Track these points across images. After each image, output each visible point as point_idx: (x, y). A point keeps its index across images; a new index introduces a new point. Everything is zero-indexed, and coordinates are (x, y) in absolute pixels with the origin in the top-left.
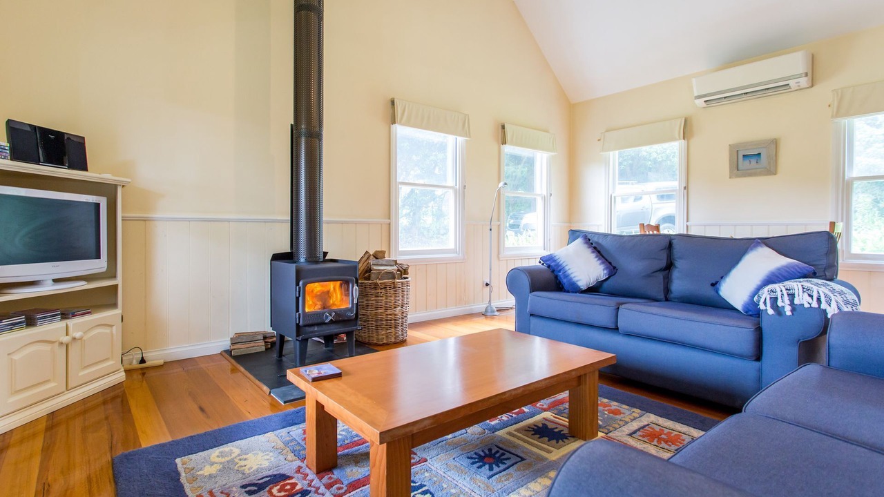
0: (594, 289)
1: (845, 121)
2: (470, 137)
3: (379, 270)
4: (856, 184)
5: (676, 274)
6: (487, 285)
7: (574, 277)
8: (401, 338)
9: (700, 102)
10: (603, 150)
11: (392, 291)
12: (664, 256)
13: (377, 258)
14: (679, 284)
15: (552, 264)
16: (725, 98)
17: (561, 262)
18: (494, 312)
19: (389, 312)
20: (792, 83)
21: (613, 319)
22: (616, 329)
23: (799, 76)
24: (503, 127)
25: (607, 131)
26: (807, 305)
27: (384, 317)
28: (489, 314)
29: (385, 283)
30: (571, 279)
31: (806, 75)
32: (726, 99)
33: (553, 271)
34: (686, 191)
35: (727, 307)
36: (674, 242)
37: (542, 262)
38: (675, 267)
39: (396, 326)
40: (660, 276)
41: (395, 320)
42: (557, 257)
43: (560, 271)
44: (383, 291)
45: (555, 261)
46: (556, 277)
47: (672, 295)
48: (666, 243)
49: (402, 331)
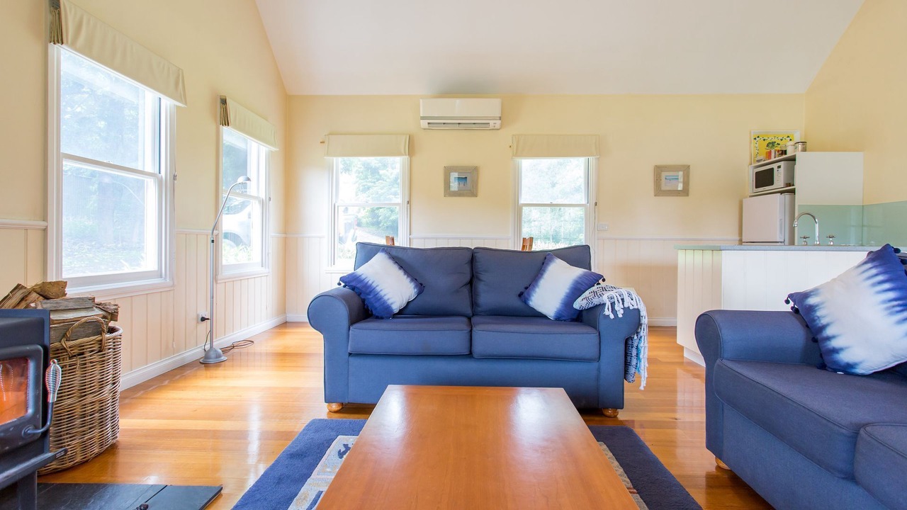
0: (406, 312)
1: (518, 160)
2: (186, 104)
3: (64, 321)
4: (524, 208)
5: (481, 287)
6: (203, 319)
7: (388, 299)
8: (111, 442)
9: (424, 123)
10: (328, 154)
11: (96, 358)
12: (467, 269)
13: (46, 298)
14: (486, 298)
15: (359, 286)
16: (459, 124)
17: (370, 282)
18: (220, 356)
19: (89, 399)
20: (491, 122)
21: (467, 345)
22: (470, 355)
23: (494, 119)
24: (224, 102)
25: (330, 134)
26: (631, 308)
27: (78, 411)
28: (212, 361)
29: (81, 346)
30: (385, 302)
31: (500, 118)
32: (445, 125)
33: (359, 295)
34: (409, 205)
35: (539, 316)
36: (478, 255)
37: (343, 284)
38: (480, 280)
39: (102, 423)
40: (466, 291)
41: (101, 411)
42: (363, 277)
43: (369, 294)
44: (79, 361)
45: (362, 281)
46: (363, 301)
47: (480, 309)
48: (469, 256)
49: (113, 427)
